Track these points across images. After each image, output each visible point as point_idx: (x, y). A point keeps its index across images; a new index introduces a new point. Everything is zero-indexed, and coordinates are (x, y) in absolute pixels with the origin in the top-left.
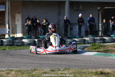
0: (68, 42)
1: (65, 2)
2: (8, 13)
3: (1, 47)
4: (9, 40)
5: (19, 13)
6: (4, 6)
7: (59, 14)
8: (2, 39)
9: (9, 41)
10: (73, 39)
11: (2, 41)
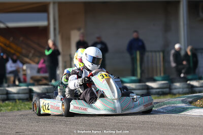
0: (176, 89)
1: (179, 2)
2: (55, 29)
3: (28, 103)
4: (47, 89)
5: (79, 29)
6: (45, 15)
7: (167, 28)
8: (30, 87)
9: (46, 91)
10: (188, 82)
11: (31, 91)
